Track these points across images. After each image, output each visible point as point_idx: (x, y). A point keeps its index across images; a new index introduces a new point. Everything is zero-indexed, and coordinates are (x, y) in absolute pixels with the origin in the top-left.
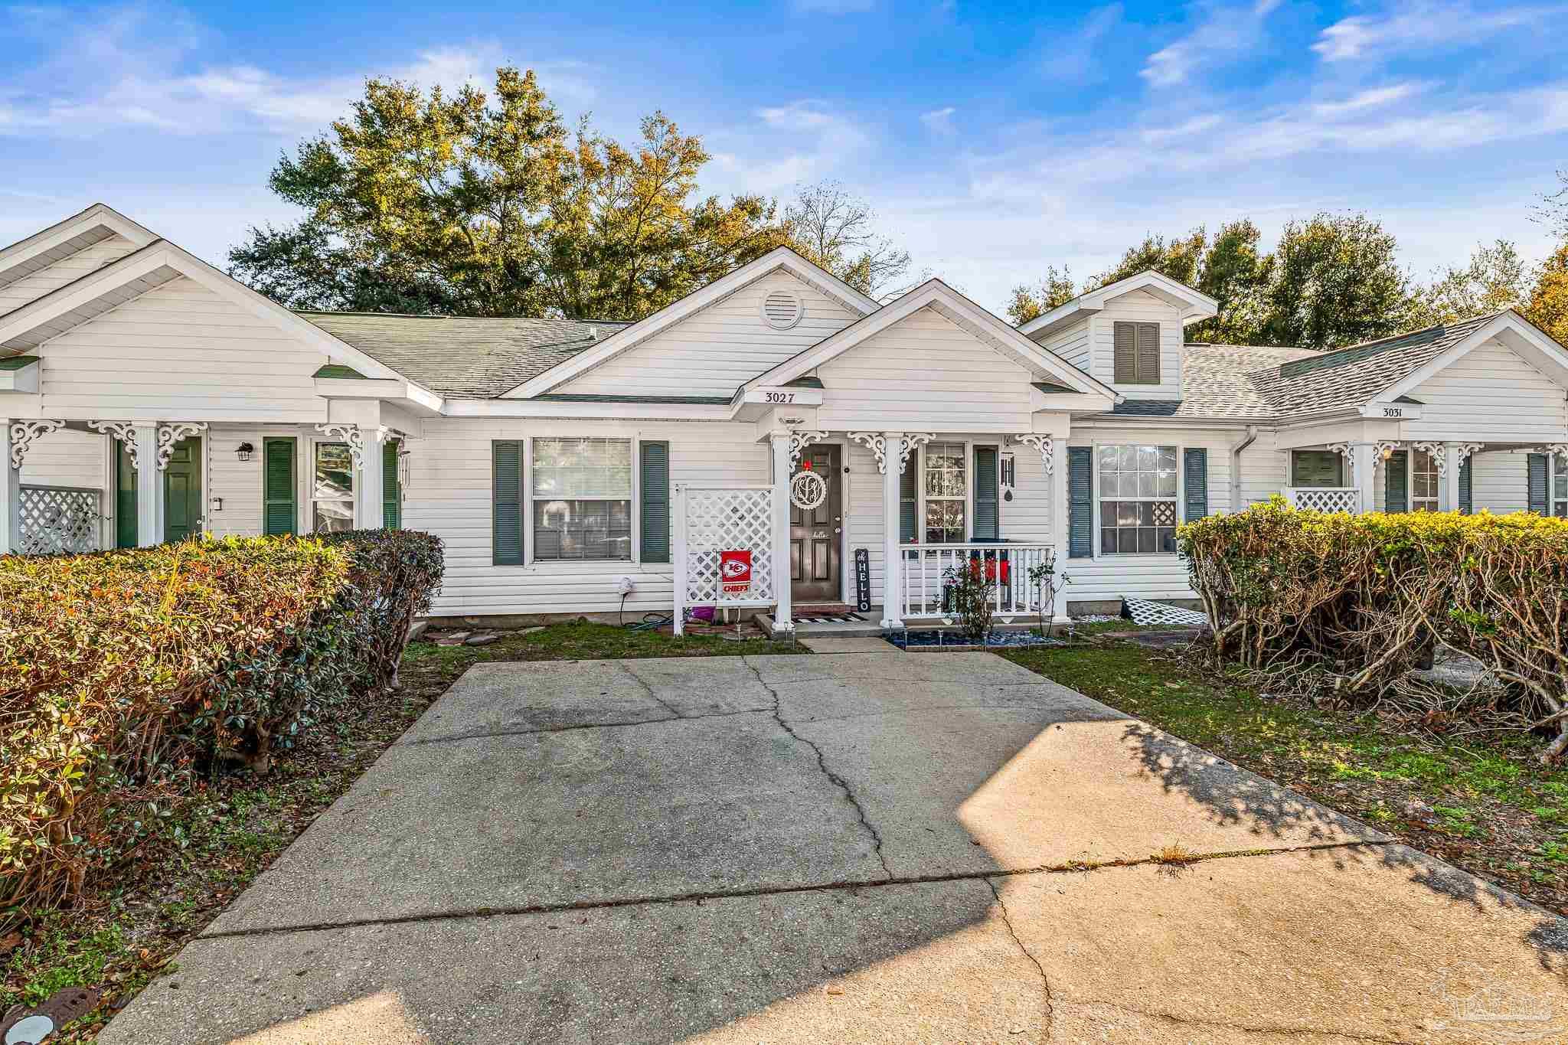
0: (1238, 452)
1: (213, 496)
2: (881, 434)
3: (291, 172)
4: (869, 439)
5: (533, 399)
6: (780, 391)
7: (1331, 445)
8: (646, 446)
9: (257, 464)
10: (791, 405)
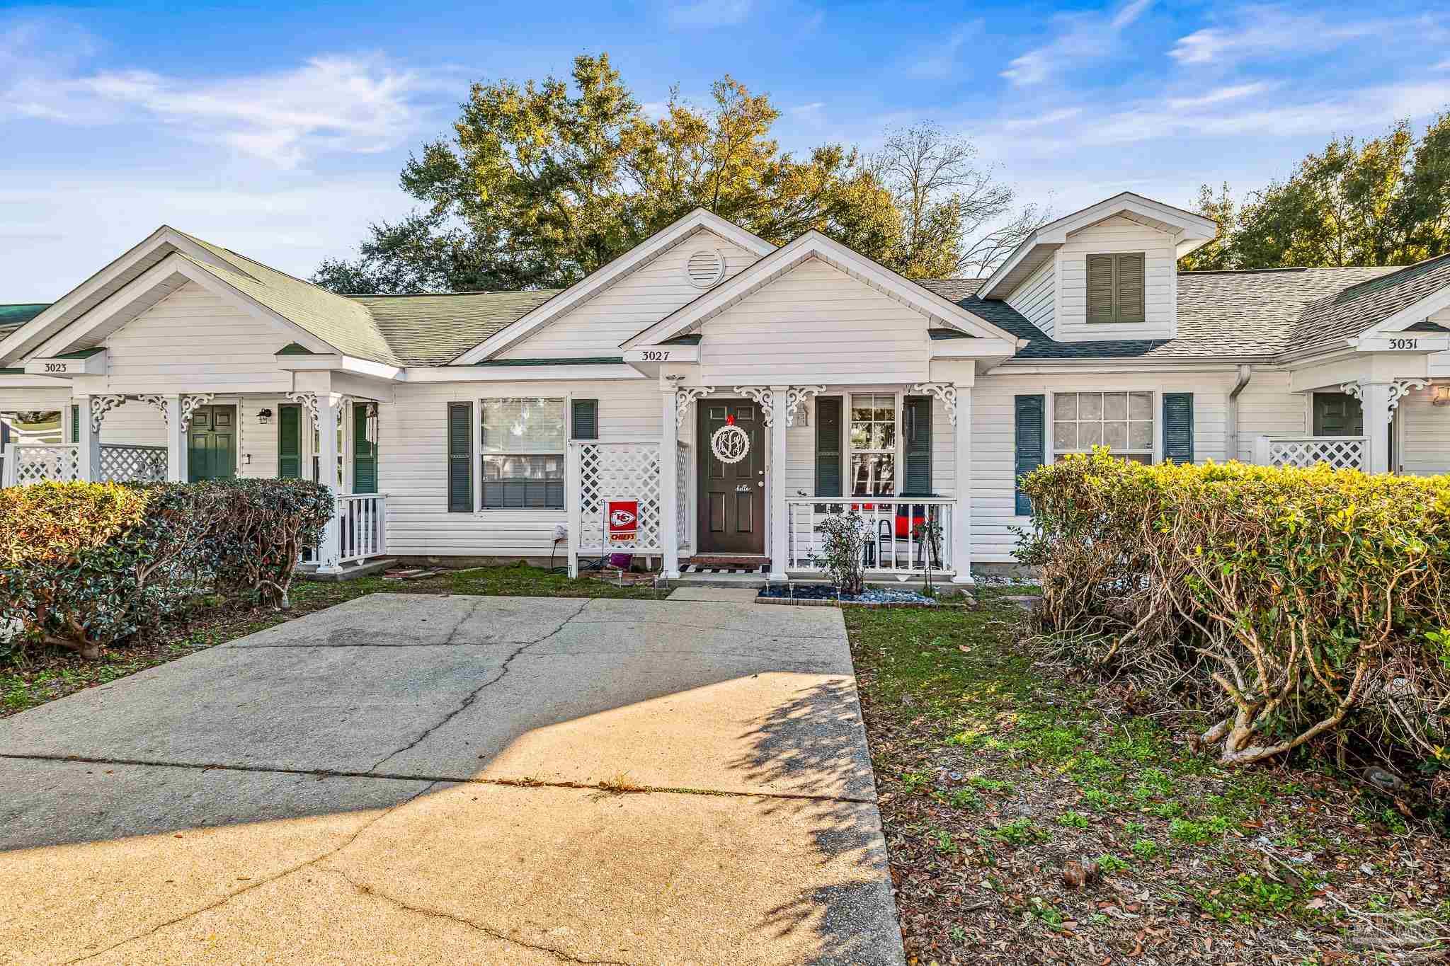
0: (1234, 395)
1: (245, 452)
2: (768, 388)
3: (418, 171)
4: (756, 393)
5: (476, 365)
6: (656, 349)
7: (1345, 385)
8: (577, 404)
9: (273, 426)
10: (666, 362)
